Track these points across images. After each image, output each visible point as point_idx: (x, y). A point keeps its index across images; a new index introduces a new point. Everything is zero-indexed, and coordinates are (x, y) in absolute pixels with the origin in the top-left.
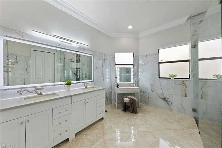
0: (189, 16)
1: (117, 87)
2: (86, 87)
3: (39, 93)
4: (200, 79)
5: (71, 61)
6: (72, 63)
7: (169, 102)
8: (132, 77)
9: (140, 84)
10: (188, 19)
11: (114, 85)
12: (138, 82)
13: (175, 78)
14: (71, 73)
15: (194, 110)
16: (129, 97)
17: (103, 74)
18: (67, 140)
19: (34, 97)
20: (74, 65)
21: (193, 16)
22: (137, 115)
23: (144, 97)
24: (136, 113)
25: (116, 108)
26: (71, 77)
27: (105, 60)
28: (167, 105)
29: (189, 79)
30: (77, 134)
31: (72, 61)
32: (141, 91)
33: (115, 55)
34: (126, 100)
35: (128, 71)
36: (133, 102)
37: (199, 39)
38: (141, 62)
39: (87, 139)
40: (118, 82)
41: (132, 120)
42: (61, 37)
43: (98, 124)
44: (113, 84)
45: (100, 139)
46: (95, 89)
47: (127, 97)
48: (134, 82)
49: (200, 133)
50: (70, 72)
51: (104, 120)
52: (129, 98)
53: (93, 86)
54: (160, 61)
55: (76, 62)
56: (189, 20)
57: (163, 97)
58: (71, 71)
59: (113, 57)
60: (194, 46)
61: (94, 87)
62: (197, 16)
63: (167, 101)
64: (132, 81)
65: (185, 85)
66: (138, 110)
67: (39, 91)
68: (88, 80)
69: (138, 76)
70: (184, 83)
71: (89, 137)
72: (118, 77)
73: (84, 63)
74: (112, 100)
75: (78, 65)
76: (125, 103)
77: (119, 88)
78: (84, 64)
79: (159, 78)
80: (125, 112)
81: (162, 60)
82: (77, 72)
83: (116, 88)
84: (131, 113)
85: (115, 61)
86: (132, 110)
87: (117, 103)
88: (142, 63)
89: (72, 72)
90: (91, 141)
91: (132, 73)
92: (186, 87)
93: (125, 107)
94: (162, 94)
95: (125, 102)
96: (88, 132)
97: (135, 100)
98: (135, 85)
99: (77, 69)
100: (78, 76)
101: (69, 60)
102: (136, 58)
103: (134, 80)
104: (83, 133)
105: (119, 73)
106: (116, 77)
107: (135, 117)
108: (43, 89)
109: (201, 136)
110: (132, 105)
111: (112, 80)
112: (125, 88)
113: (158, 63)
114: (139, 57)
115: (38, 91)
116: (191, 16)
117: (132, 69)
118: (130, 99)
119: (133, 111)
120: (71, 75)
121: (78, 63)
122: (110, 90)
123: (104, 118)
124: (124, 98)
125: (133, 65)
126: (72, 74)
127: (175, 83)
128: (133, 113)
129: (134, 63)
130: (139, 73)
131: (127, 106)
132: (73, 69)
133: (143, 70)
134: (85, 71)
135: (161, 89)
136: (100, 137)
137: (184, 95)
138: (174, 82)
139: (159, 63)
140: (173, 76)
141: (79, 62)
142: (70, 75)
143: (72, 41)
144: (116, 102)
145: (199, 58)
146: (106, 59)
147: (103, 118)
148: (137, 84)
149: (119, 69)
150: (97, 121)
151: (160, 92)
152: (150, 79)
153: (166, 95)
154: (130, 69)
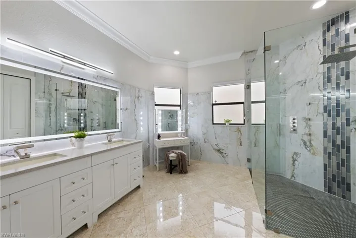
0: (243, 51)
1: (159, 138)
2: (110, 141)
3: (23, 154)
4: (252, 124)
5: (67, 96)
6: (69, 99)
7: (224, 154)
8: (179, 123)
9: (190, 133)
10: (242, 55)
11: (153, 137)
12: (187, 130)
13: (230, 124)
14: (66, 118)
15: (249, 160)
16: (177, 151)
17: (136, 120)
18: (85, 227)
19: (14, 162)
20: (74, 103)
21: (247, 52)
22: (187, 174)
23: (195, 150)
24: (186, 172)
25: (158, 170)
26: (65, 125)
27: (138, 97)
28: (222, 158)
29: (244, 124)
30: (100, 216)
31: (71, 95)
32: (191, 143)
33: (155, 91)
34: (172, 156)
35: (172, 115)
36: (181, 158)
37: (252, 80)
38: (190, 102)
39: (119, 218)
40: (160, 131)
41: (181, 182)
42: (64, 56)
43: (133, 195)
44: (151, 135)
45: (139, 214)
46: (125, 143)
47: (173, 152)
48: (182, 130)
49: (253, 183)
50: (64, 116)
51: (141, 189)
52: (176, 153)
53: (121, 139)
54: (214, 103)
55: (78, 98)
56: (244, 56)
57: (218, 149)
58: (66, 114)
59: (151, 93)
60: (248, 87)
61: (122, 141)
62: (251, 53)
63: (222, 153)
64: (179, 129)
65: (240, 132)
66: (188, 168)
67: (22, 152)
68: (103, 130)
69: (186, 123)
70: (239, 130)
71: (122, 215)
72: (160, 124)
73: (95, 99)
74: (150, 159)
75: (83, 102)
76: (171, 161)
77: (162, 140)
78: (94, 102)
79: (213, 124)
80: (171, 173)
81: (216, 101)
82: (79, 116)
83: (157, 140)
84: (180, 173)
85: (154, 99)
86: (181, 169)
87: (159, 163)
88: (192, 104)
89: (69, 115)
90: (126, 219)
91: (179, 118)
92: (241, 134)
93: (171, 167)
94: (217, 145)
95: (170, 159)
96: (119, 208)
97: (184, 155)
98: (184, 135)
99: (80, 111)
100: (81, 123)
101: (62, 93)
102: (184, 95)
103: (182, 128)
104: (110, 212)
105: (160, 118)
106: (157, 124)
107: (185, 178)
108: (32, 146)
109: (254, 186)
110: (181, 163)
111: (151, 129)
112: (169, 139)
113: (211, 104)
114: (188, 95)
115: (19, 151)
116: (245, 51)
117: (180, 113)
118: (178, 155)
119: (181, 171)
120: (66, 121)
121: (83, 100)
122: (147, 145)
123: (141, 186)
124: (170, 154)
125: (180, 106)
126: (69, 120)
127: (230, 130)
128: (182, 173)
129: (181, 104)
130: (189, 118)
131: (173, 165)
132: (70, 111)
133: (193, 113)
134: (97, 115)
135: (216, 138)
136: (139, 212)
137: (239, 143)
138: (228, 128)
139: (213, 105)
140: (228, 121)
141: (84, 98)
142: (64, 123)
143: (85, 63)
144: (158, 161)
145: (252, 100)
146: (140, 95)
147: (139, 187)
148: (186, 133)
149: (160, 112)
150: (130, 192)
151: (214, 142)
152: (202, 126)
153: (220, 147)
154: (177, 111)
